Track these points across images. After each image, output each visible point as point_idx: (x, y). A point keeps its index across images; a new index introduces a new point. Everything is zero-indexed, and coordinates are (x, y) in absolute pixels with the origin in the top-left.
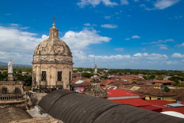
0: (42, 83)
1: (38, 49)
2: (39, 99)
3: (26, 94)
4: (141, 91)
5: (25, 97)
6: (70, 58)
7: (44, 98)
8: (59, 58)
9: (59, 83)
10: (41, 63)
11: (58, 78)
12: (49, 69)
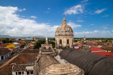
0: (60, 45)
1: (58, 29)
2: (59, 52)
3: (54, 50)
4: (103, 47)
5: (53, 51)
6: (72, 33)
7: (61, 52)
8: (68, 33)
9: (68, 45)
10: (59, 36)
11: (67, 42)
12: (63, 39)
